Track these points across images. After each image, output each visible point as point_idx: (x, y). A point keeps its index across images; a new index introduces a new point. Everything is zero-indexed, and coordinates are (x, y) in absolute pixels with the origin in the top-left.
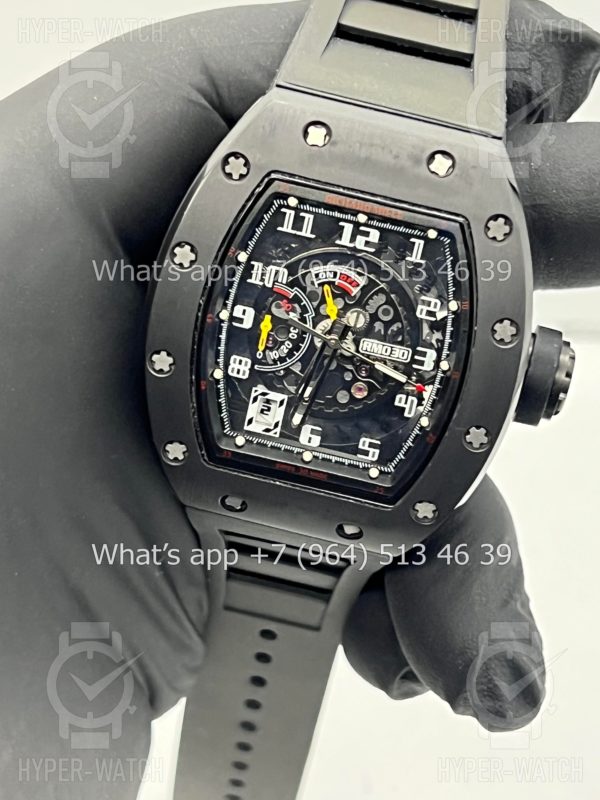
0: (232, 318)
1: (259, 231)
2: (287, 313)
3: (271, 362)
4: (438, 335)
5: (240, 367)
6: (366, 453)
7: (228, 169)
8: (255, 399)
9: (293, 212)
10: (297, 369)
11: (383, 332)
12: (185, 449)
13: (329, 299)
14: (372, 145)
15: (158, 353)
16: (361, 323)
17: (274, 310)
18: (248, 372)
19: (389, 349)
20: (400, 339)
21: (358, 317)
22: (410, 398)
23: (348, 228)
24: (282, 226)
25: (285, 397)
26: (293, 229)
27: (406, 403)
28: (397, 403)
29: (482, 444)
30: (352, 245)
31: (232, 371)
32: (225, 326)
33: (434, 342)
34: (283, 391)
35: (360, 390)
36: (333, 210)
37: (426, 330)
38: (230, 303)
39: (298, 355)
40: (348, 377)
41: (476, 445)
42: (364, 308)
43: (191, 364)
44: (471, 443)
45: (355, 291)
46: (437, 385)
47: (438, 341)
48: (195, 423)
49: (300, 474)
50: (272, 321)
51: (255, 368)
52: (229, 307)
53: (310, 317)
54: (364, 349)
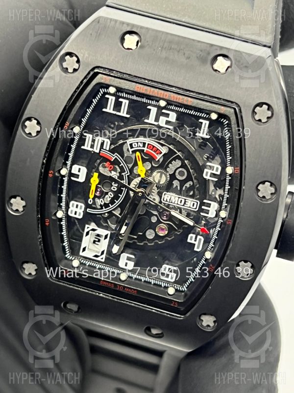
1: (89, 111)
2: (110, 171)
3: (99, 207)
4: (220, 192)
5: (77, 209)
7: (65, 65)
8: (87, 233)
9: (114, 98)
10: (117, 213)
11: (179, 188)
12: (36, 268)
13: (140, 163)
14: (170, 49)
15: (15, 197)
16: (163, 181)
17: (101, 169)
18: (82, 214)
19: (183, 201)
20: (191, 193)
22: (199, 237)
23: (154, 111)
24: (106, 108)
25: (109, 233)
26: (113, 110)
27: (195, 241)
28: (189, 241)
29: (248, 274)
30: (156, 123)
31: (71, 213)
32: (66, 179)
33: (217, 197)
34: (107, 228)
35: (163, 229)
36: (143, 97)
37: (212, 187)
38: (69, 163)
39: (117, 203)
40: (154, 220)
42: (165, 169)
45: (159, 157)
46: (218, 228)
47: (220, 196)
48: (41, 249)
49: (118, 289)
50: (98, 177)
51: (88, 211)
52: (68, 166)
53: (126, 175)
54: (165, 200)
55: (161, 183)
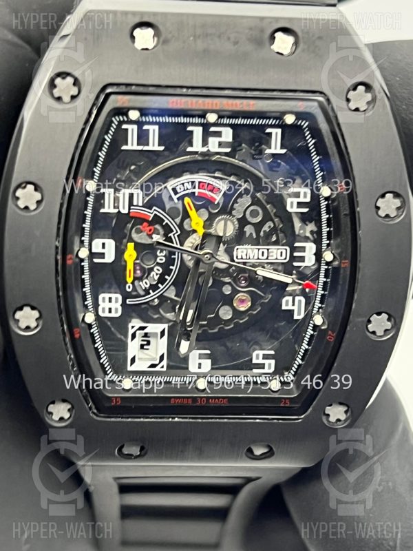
0: (92, 255)
1: (102, 155)
2: (150, 236)
3: (142, 293)
4: (311, 227)
5: (111, 305)
6: (262, 366)
8: (134, 336)
9: (135, 127)
10: (171, 294)
11: (254, 236)
12: (70, 407)
13: (193, 213)
14: (207, 35)
15: (21, 309)
16: (231, 231)
17: (135, 236)
18: (120, 309)
20: (274, 239)
21: (225, 225)
22: (297, 298)
23: (198, 132)
24: (127, 144)
25: (166, 326)
26: (138, 144)
27: (293, 305)
28: (284, 307)
29: (386, 330)
30: (205, 149)
31: (104, 312)
32: (86, 264)
33: (308, 234)
34: (161, 320)
35: (242, 301)
36: (179, 116)
37: (297, 224)
38: (86, 238)
39: (170, 279)
40: (227, 290)
41: (380, 333)
42: (230, 213)
43: (60, 313)
44: (374, 333)
45: (218, 198)
46: (322, 279)
47: (312, 232)
49: (198, 404)
50: (135, 249)
51: (128, 302)
52: (86, 243)
53: (176, 235)
54: (239, 257)
55: (227, 235)
